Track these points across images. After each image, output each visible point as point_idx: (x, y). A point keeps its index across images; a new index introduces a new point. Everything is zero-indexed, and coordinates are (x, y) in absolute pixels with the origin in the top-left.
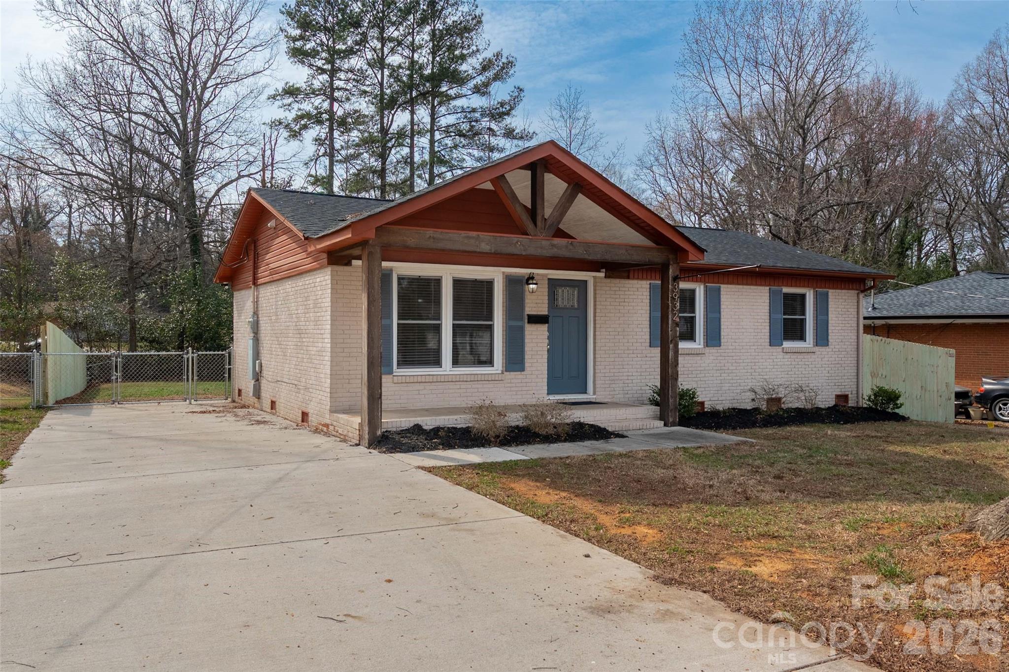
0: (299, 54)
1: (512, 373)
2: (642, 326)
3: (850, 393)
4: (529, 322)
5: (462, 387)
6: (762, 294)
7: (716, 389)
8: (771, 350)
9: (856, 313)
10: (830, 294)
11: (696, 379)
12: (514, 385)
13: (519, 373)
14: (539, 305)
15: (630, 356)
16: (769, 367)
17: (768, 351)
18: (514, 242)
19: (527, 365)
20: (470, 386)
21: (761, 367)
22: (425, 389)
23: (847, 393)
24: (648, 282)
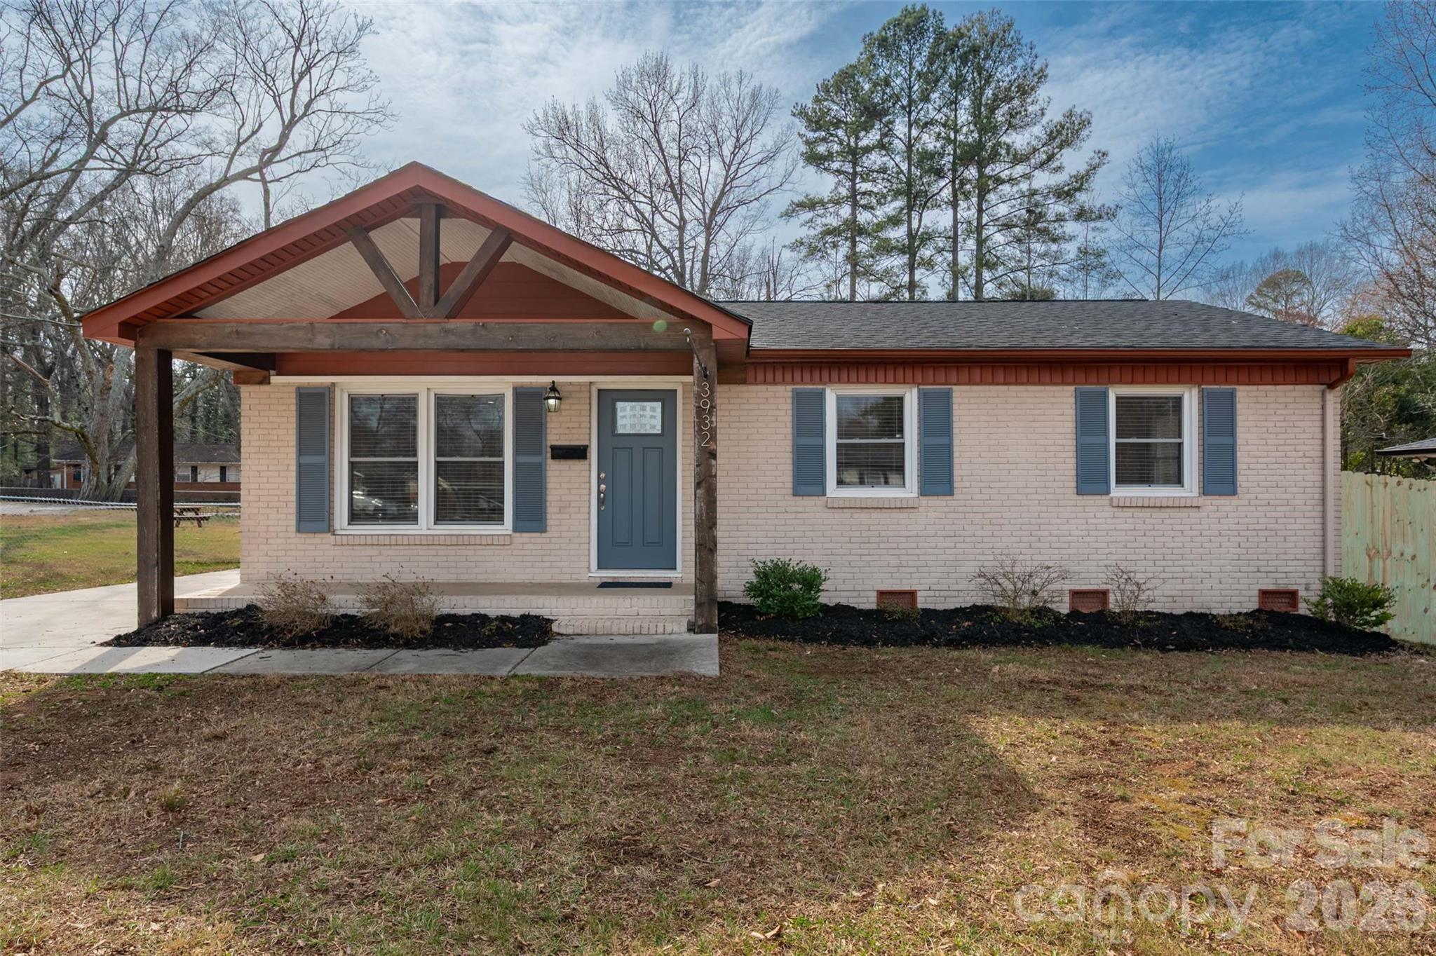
0: (815, 159)
1: (524, 535)
2: (776, 461)
3: (1303, 587)
4: (553, 457)
5: (441, 553)
6: (1053, 400)
7: (943, 569)
8: (1083, 503)
9: (1319, 430)
10: (1239, 394)
11: (897, 552)
12: (529, 552)
13: (538, 534)
14: (573, 431)
15: (752, 510)
16: (1077, 533)
17: (1074, 503)
18: (375, 330)
19: (550, 522)
20: (453, 553)
21: (1055, 533)
22: (380, 554)
23: (1294, 587)
24: (790, 388)
